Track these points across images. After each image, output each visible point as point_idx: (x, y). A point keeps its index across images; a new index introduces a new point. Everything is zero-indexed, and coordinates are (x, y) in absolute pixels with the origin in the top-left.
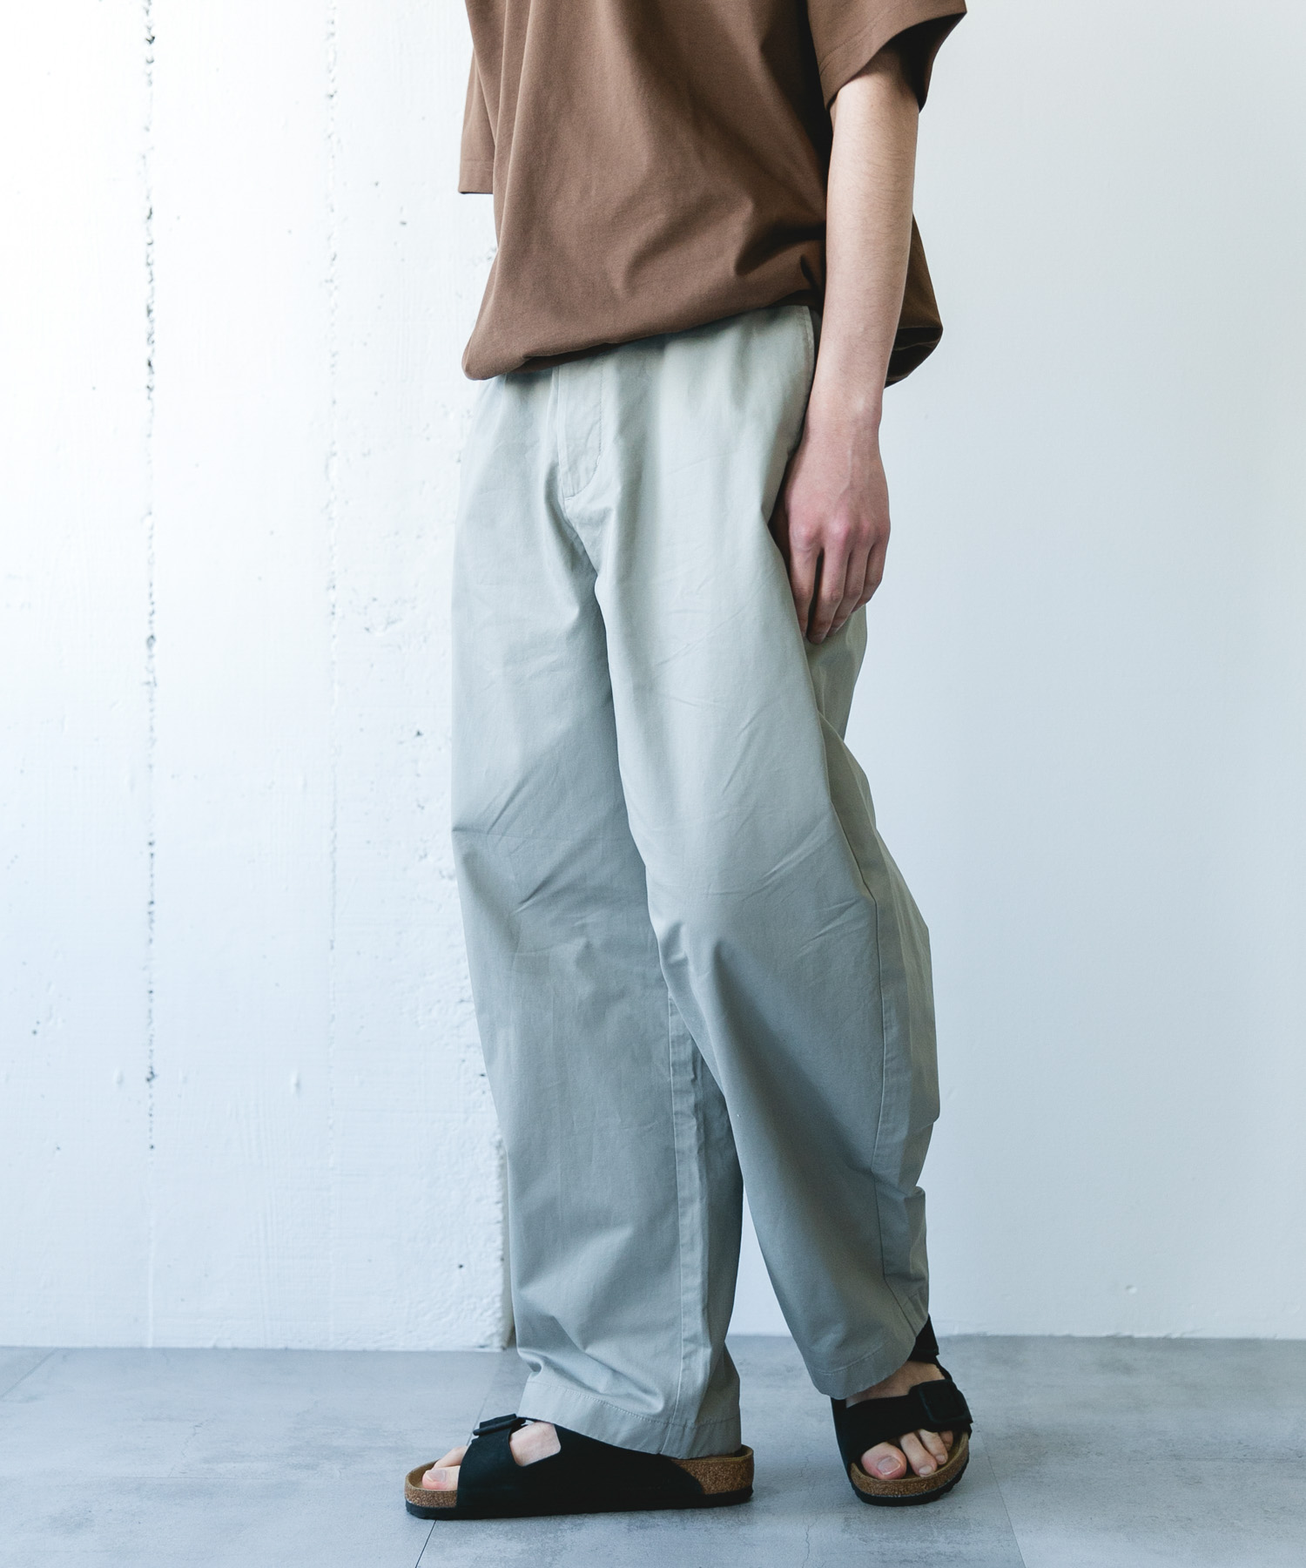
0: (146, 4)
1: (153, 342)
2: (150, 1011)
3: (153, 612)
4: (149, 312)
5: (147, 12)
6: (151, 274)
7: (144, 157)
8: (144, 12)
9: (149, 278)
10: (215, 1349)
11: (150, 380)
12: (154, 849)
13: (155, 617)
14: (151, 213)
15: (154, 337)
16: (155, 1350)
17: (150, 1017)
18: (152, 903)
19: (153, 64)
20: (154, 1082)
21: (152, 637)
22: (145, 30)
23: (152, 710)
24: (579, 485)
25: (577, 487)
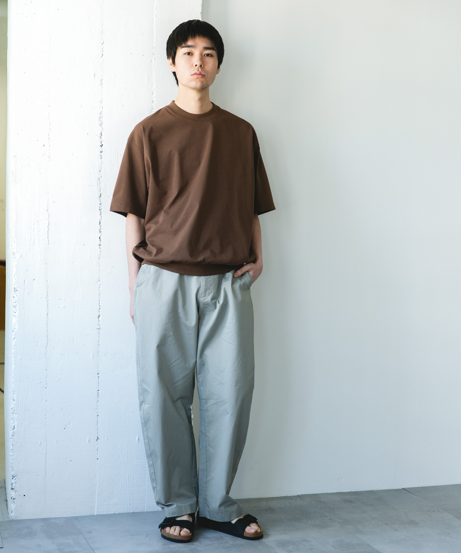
0: (101, 136)
1: (101, 232)
2: (98, 421)
3: (100, 309)
4: (100, 223)
5: (101, 137)
6: (101, 213)
7: (99, 179)
8: (100, 138)
9: (100, 214)
10: (114, 514)
11: (100, 243)
12: (99, 375)
13: (100, 310)
14: (101, 195)
15: (101, 231)
16: (97, 515)
17: (97, 423)
18: (98, 390)
19: (102, 153)
20: (98, 441)
21: (99, 315)
22: (100, 143)
23: (99, 336)
24: (205, 295)
25: (205, 296)
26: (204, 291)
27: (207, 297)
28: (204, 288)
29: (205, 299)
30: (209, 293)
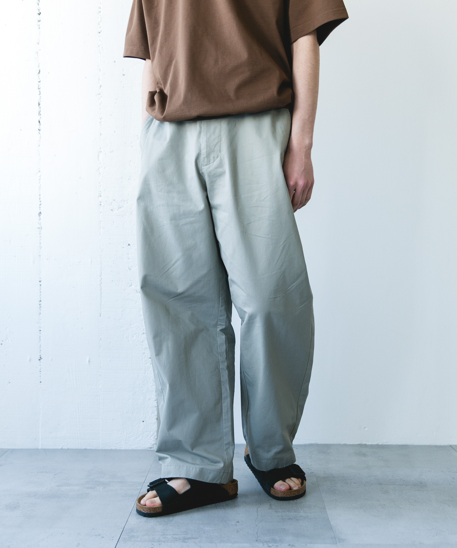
0: (38, 2)
1: (40, 114)
2: (40, 337)
3: (41, 204)
4: (39, 104)
5: (38, 4)
6: (40, 92)
7: (37, 53)
8: (37, 5)
9: (39, 93)
11: (40, 127)
12: (41, 283)
13: (41, 206)
14: (40, 71)
15: (41, 113)
16: (41, 449)
17: (40, 339)
18: (40, 301)
19: (40, 22)
20: (41, 360)
21: (40, 213)
22: (38, 10)
23: (40, 237)
24: (209, 161)
25: (209, 163)
26: (205, 156)
27: (211, 164)
28: (205, 150)
29: (209, 167)
30: (214, 158)
